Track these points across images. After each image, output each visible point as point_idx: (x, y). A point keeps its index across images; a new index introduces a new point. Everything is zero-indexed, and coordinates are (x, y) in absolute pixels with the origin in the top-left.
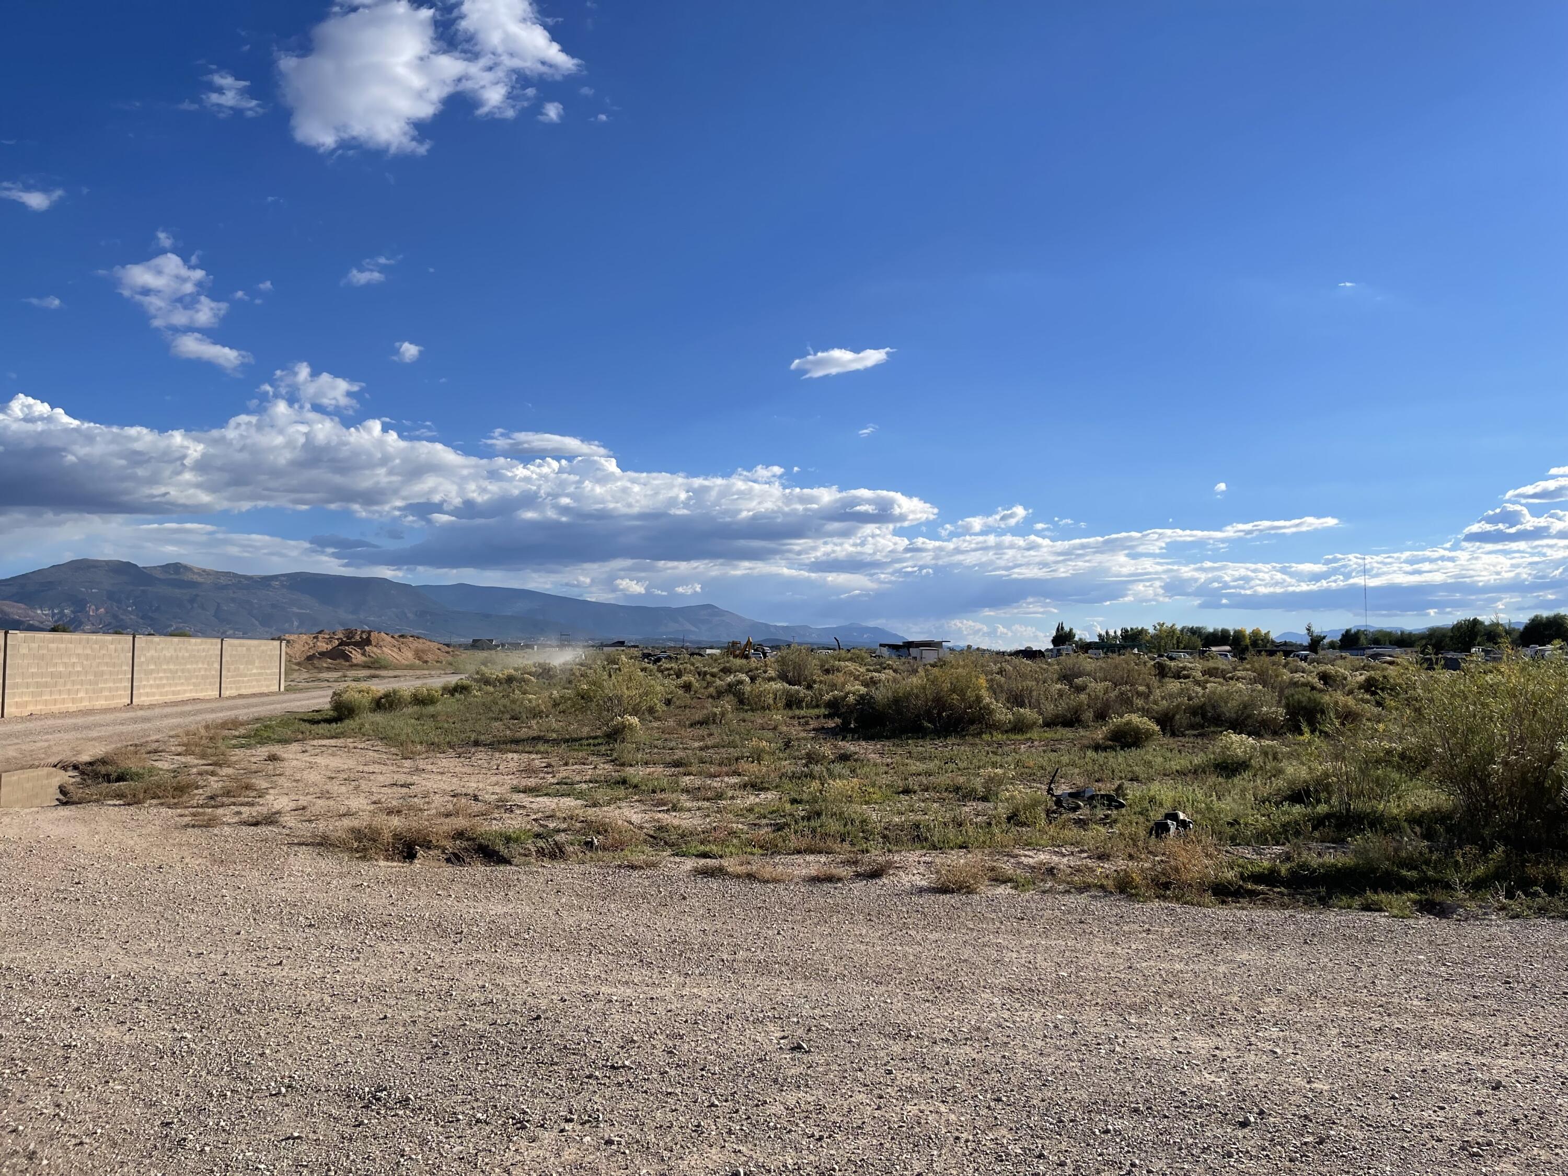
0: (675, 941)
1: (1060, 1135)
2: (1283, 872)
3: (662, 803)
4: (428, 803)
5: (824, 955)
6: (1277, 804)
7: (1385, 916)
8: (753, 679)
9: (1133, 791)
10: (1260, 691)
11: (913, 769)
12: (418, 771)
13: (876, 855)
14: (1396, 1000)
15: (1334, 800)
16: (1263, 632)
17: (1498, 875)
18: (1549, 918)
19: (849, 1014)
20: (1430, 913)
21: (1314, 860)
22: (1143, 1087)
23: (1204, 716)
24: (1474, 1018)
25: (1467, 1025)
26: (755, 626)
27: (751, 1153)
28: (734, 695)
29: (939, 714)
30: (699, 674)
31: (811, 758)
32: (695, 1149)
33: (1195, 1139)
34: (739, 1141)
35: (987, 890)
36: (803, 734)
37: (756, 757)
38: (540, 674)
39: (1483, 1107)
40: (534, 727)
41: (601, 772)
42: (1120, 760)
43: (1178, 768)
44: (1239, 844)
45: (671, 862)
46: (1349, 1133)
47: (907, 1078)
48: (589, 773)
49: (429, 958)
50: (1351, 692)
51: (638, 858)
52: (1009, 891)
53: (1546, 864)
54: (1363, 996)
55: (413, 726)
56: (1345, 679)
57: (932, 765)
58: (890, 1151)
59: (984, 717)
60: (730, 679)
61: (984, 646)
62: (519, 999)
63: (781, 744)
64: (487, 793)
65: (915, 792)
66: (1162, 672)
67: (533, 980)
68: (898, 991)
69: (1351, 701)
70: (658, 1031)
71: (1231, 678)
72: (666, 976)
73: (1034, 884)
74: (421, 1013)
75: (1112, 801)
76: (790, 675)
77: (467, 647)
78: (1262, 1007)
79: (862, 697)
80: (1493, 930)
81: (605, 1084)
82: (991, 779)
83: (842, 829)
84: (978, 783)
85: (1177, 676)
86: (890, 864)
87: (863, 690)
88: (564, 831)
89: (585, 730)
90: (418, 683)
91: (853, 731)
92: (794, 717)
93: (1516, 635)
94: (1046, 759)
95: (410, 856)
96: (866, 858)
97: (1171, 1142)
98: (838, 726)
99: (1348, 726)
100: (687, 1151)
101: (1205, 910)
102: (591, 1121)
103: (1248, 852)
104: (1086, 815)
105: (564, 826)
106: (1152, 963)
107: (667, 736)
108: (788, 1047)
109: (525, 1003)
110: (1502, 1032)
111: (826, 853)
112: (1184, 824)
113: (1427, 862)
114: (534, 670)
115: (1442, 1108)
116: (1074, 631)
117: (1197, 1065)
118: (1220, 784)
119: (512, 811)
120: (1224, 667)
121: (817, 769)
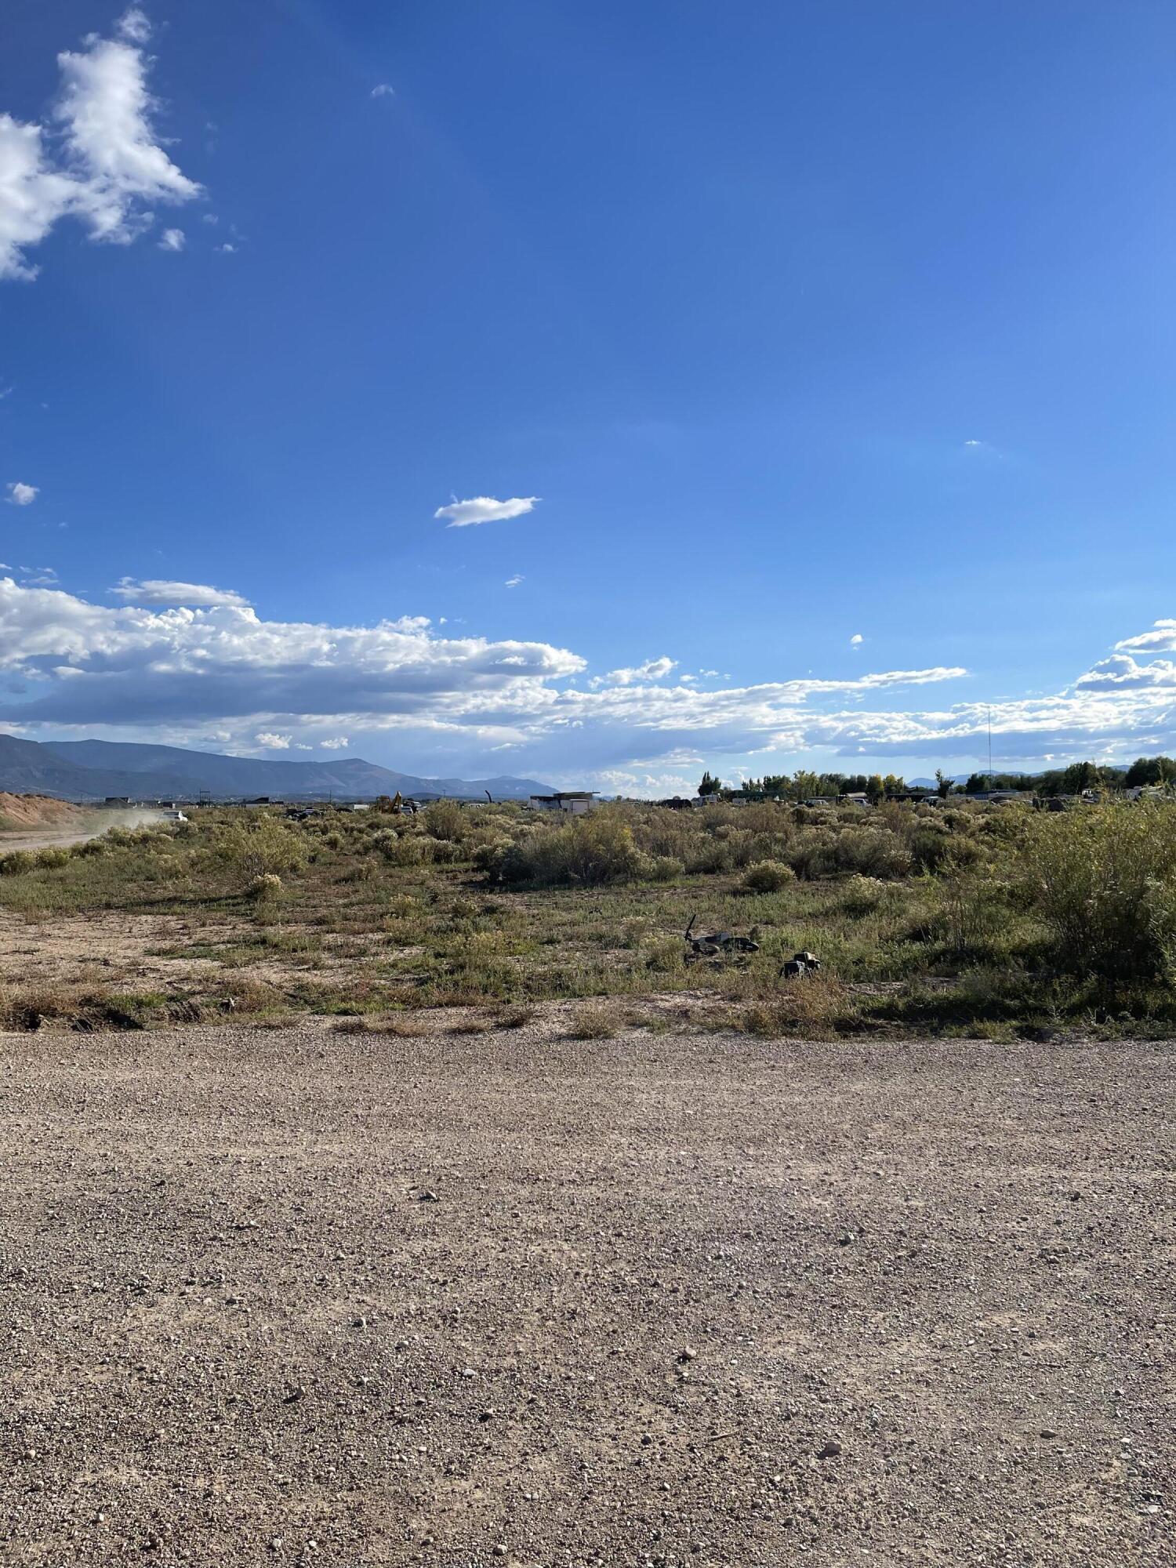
0: (309, 1099)
1: (675, 1264)
2: (901, 1006)
3: (303, 961)
4: (54, 970)
5: (459, 1106)
6: (900, 942)
7: (989, 1043)
8: (400, 835)
9: (766, 934)
10: (889, 836)
11: (558, 919)
12: (45, 936)
13: (518, 1006)
14: (991, 1120)
15: (951, 937)
16: (897, 778)
17: (1091, 1002)
18: (1135, 1040)
19: (479, 1161)
20: (1029, 1038)
21: (929, 994)
22: (755, 1214)
23: (837, 861)
24: (1059, 1134)
25: (1055, 1142)
26: (405, 780)
27: (375, 1302)
28: (381, 851)
29: (586, 865)
30: (346, 830)
31: (458, 912)
32: (319, 1302)
33: (799, 1259)
34: (363, 1291)
35: (623, 1034)
36: (451, 889)
37: (401, 913)
38: (178, 834)
39: (1062, 1218)
40: (170, 888)
41: (240, 932)
42: (757, 903)
43: (811, 910)
44: (862, 982)
45: (310, 1021)
46: (940, 1245)
47: (533, 1220)
48: (227, 932)
49: (48, 1129)
50: (972, 835)
51: (276, 1018)
52: (645, 1034)
53: (1135, 990)
54: (962, 1118)
55: (39, 889)
56: (969, 822)
57: (577, 915)
58: (512, 1291)
59: (629, 867)
60: (377, 834)
61: (633, 797)
62: (142, 1166)
63: (427, 898)
64: (119, 957)
65: (559, 942)
66: (800, 818)
67: (158, 1146)
68: (530, 1136)
69: (971, 843)
70: (287, 1190)
71: (865, 824)
72: (298, 1134)
73: (669, 1026)
74: (37, 1185)
75: (746, 945)
76: (439, 829)
77: (99, 806)
78: (871, 1133)
79: (510, 850)
80: (1084, 1052)
81: (229, 1245)
82: (632, 927)
83: (485, 981)
84: (620, 932)
85: (815, 822)
86: (530, 1014)
87: (511, 842)
88: (200, 993)
89: (225, 891)
90: (45, 845)
91: (501, 884)
92: (442, 872)
93: (1121, 778)
94: (687, 905)
95: (33, 1024)
96: (507, 1008)
97: (777, 1262)
98: (486, 879)
99: (963, 867)
100: (310, 1304)
101: (827, 1045)
102: (213, 1282)
103: (870, 989)
104: (722, 958)
105: (199, 988)
106: (774, 1097)
107: (310, 894)
108: (418, 1197)
109: (149, 1170)
110: (1084, 1147)
111: (469, 1005)
112: (811, 964)
113: (1028, 992)
114: (171, 828)
115: (1025, 1219)
116: (719, 780)
117: (806, 1190)
118: (849, 924)
119: (144, 975)
120: (858, 813)
121: (463, 922)
